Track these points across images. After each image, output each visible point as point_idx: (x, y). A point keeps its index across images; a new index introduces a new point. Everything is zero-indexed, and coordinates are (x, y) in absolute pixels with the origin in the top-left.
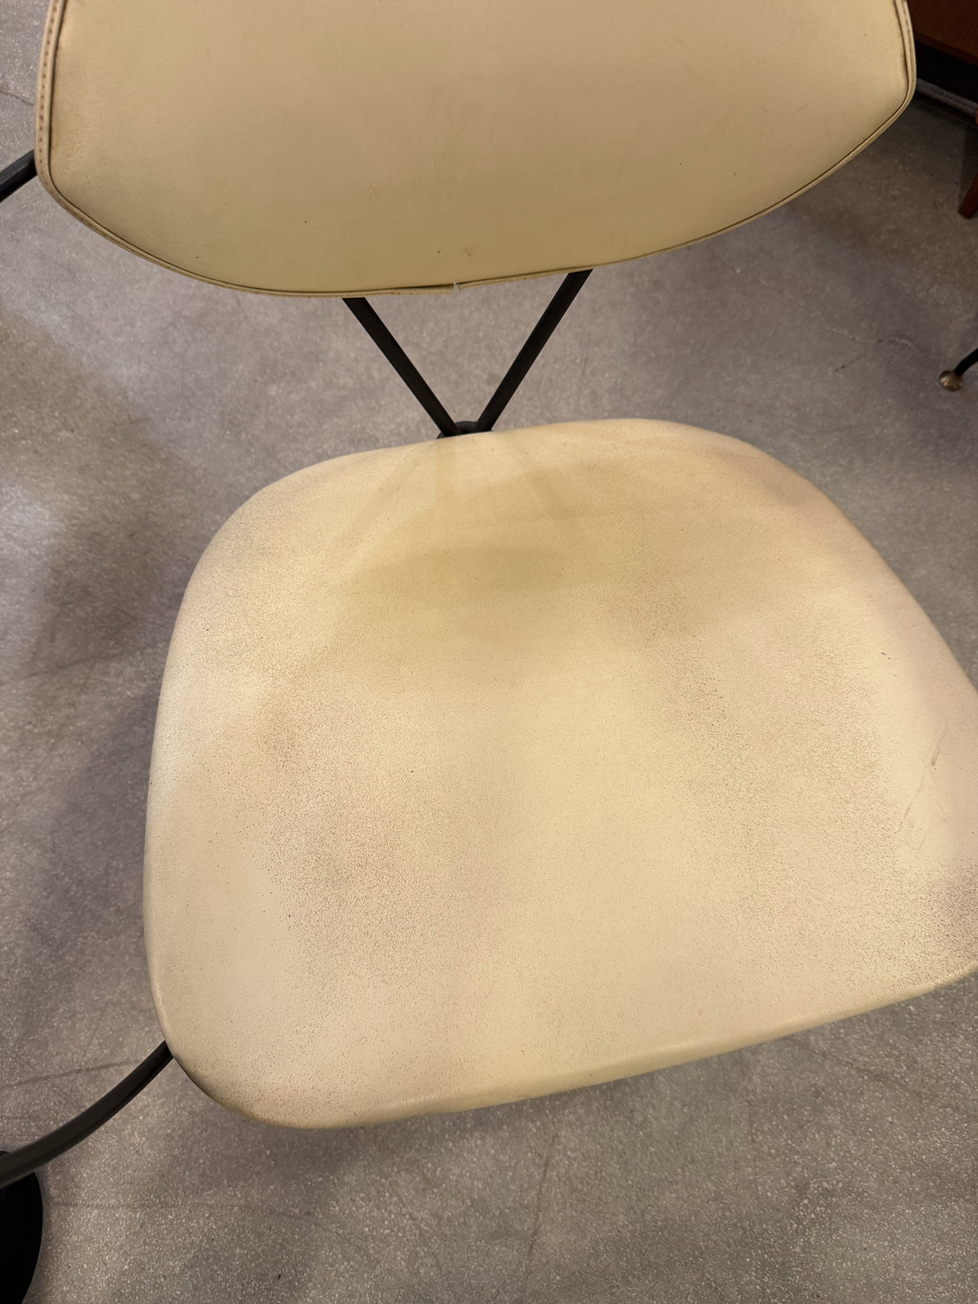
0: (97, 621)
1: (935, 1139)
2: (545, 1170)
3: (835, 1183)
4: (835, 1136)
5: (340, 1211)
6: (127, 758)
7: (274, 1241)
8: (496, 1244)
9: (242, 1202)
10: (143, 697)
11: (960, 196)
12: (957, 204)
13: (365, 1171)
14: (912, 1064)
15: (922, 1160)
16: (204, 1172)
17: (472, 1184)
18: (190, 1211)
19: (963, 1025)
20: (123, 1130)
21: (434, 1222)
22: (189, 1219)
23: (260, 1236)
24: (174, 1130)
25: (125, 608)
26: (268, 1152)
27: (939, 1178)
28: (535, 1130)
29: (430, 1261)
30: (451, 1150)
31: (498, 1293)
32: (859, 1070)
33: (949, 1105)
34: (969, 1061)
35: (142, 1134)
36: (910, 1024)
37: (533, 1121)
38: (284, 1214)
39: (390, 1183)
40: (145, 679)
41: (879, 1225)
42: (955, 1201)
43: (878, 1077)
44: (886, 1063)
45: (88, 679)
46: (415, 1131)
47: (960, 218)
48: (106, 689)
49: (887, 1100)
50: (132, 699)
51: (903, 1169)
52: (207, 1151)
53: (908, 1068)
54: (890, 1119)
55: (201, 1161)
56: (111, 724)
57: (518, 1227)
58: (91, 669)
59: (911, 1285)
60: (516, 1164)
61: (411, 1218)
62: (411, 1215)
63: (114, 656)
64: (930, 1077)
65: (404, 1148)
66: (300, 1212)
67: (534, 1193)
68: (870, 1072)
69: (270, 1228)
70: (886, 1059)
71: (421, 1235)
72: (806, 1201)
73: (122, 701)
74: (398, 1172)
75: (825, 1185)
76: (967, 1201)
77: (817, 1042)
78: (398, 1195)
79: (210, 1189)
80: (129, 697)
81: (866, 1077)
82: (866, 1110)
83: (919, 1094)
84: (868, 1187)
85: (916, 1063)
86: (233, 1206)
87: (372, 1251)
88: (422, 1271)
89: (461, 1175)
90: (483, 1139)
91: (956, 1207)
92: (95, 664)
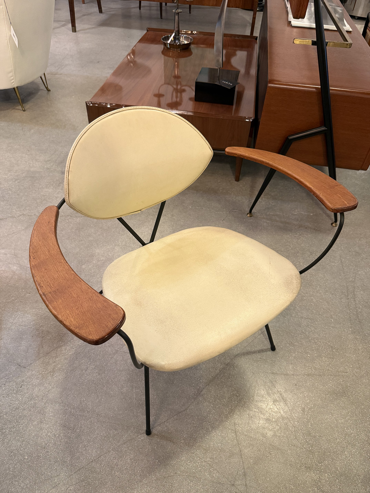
0: (54, 338)
1: (330, 384)
2: (236, 433)
3: (311, 405)
4: (305, 394)
5: (184, 468)
6: (76, 370)
7: (169, 486)
8: (231, 459)
9: (155, 478)
12: (234, 179)
13: (187, 455)
14: (315, 369)
15: (329, 391)
16: (141, 475)
17: (218, 445)
18: (141, 488)
19: (323, 355)
20: (112, 473)
21: (212, 460)
22: (141, 490)
23: (164, 486)
24: (127, 466)
26: (157, 461)
27: (335, 393)
28: (228, 424)
29: (215, 472)
30: (208, 438)
31: (238, 472)
32: (303, 375)
33: (329, 375)
34: (328, 362)
35: (118, 472)
36: (310, 359)
37: (227, 422)
38: (169, 476)
39: (195, 455)
41: (327, 411)
42: (342, 398)
43: (308, 375)
44: (309, 371)
45: (57, 354)
46: (196, 437)
47: (236, 182)
48: (63, 355)
49: (313, 380)
51: (326, 395)
52: (139, 468)
54: (316, 384)
55: (138, 472)
56: (68, 363)
57: (235, 452)
58: (57, 351)
59: (342, 423)
60: (227, 435)
61: (205, 462)
64: (321, 370)
65: (195, 443)
66: (173, 474)
67: (235, 441)
68: (306, 375)
69: (166, 482)
71: (210, 465)
72: (306, 413)
74: (196, 450)
75: (309, 407)
76: (345, 396)
77: (290, 373)
78: (199, 457)
79: (144, 479)
82: (309, 384)
83: (320, 375)
84: (319, 403)
86: (153, 481)
87: (198, 476)
88: (214, 475)
89: (214, 444)
90: (215, 432)
91: (343, 399)
92: (57, 349)
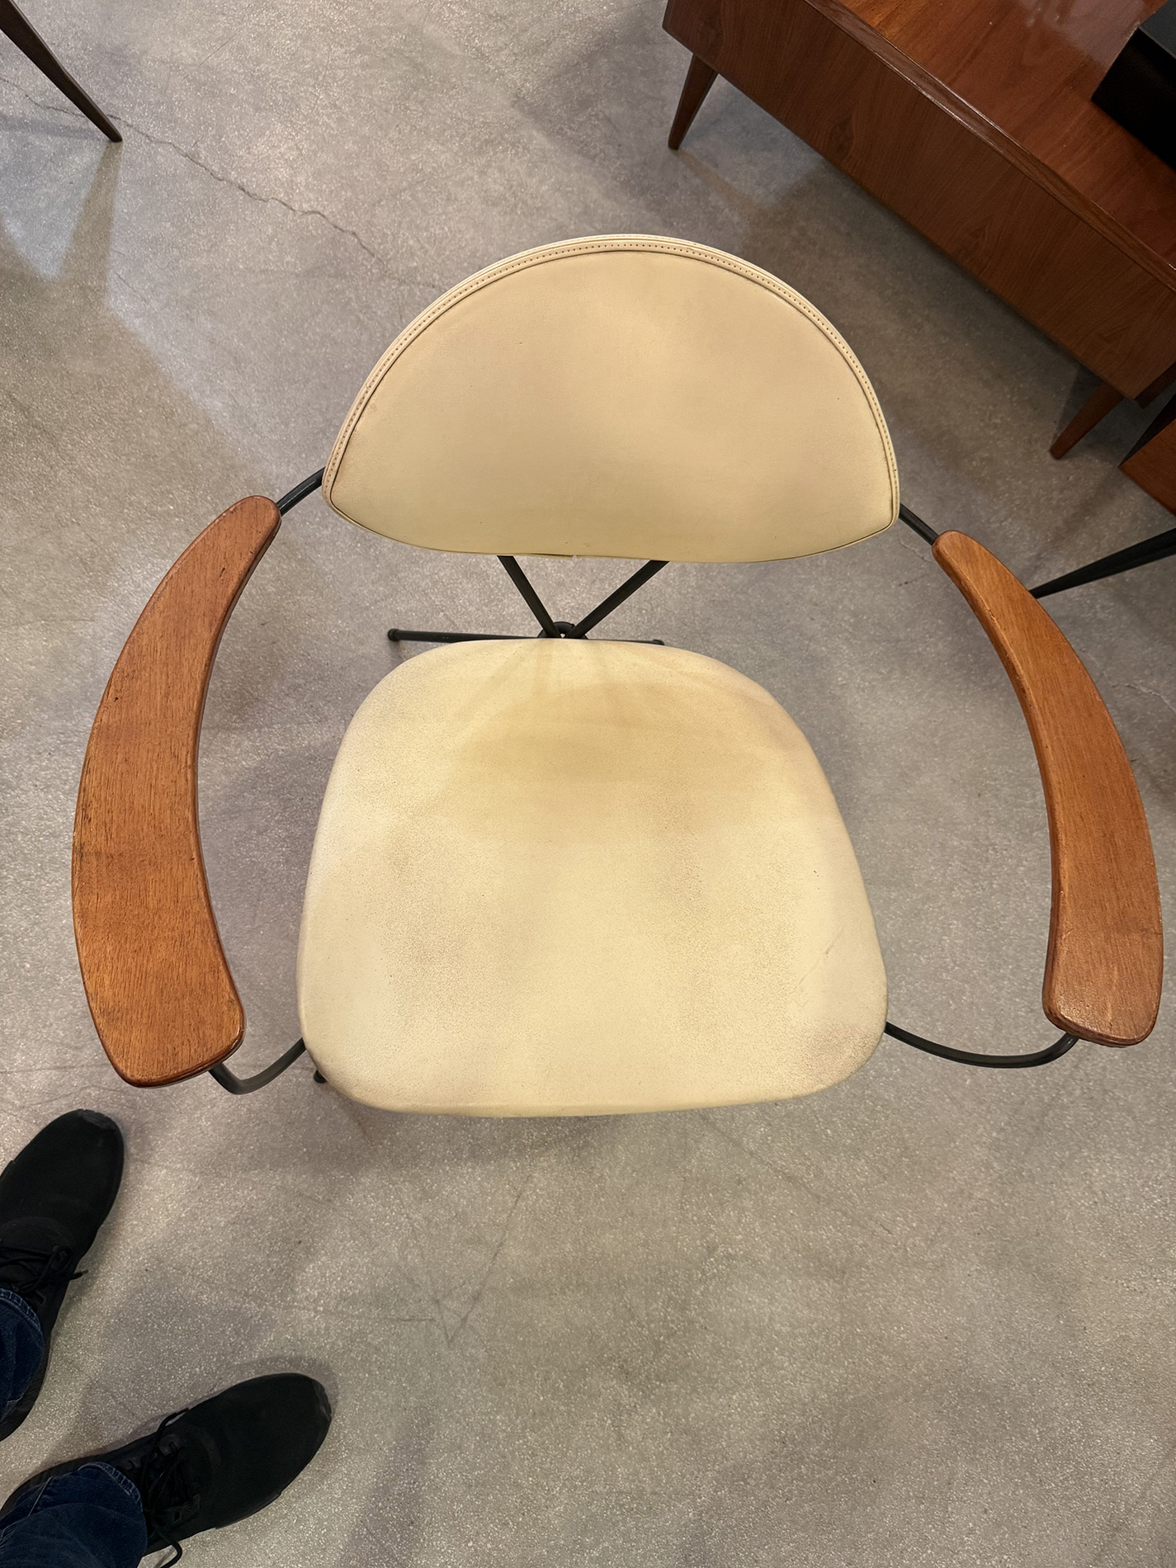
1: (823, 1232)
2: (517, 1200)
3: (738, 1250)
4: (746, 1216)
5: (354, 1203)
6: (236, 818)
7: (300, 1216)
8: (469, 1248)
9: (279, 1183)
10: (256, 768)
11: (1055, 436)
13: (378, 1177)
14: (819, 1174)
15: (809, 1246)
16: (253, 1156)
17: (459, 1200)
18: (238, 1183)
19: (866, 1153)
20: (194, 1114)
21: (424, 1224)
22: (236, 1189)
23: (289, 1210)
24: (234, 1121)
25: (250, 689)
26: (305, 1150)
27: (819, 1261)
28: (515, 1168)
29: (416, 1251)
30: (447, 1172)
31: (464, 1283)
32: (776, 1170)
33: (840, 1210)
34: (864, 1180)
35: (207, 1120)
36: (824, 1143)
37: (514, 1161)
38: (310, 1197)
39: (396, 1189)
40: (259, 753)
41: (764, 1286)
42: (826, 1280)
43: (789, 1178)
44: (799, 1169)
45: (211, 744)
46: (422, 1153)
48: (225, 756)
49: (793, 1196)
50: (246, 769)
51: (793, 1250)
52: (258, 1140)
53: (815, 1176)
54: (791, 1211)
55: (252, 1147)
56: (226, 787)
57: (488, 1238)
58: (215, 737)
59: (778, 1333)
60: (495, 1191)
61: (408, 1217)
62: (407, 1215)
63: (235, 729)
64: (831, 1186)
65: (411, 1164)
66: (323, 1198)
67: (505, 1216)
68: (785, 1174)
69: (298, 1206)
70: (800, 1166)
71: (413, 1231)
72: (712, 1260)
73: (237, 769)
74: (404, 1182)
75: (730, 1250)
76: (835, 1281)
77: (748, 1144)
78: (400, 1198)
79: (256, 1169)
80: (243, 766)
81: (780, 1177)
82: (774, 1201)
83: (818, 1197)
84: (763, 1258)
85: (822, 1173)
86: (272, 1185)
87: (373, 1236)
88: (409, 1257)
89: (452, 1193)
90: (473, 1168)
91: (826, 1284)
92: (218, 733)
